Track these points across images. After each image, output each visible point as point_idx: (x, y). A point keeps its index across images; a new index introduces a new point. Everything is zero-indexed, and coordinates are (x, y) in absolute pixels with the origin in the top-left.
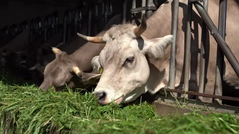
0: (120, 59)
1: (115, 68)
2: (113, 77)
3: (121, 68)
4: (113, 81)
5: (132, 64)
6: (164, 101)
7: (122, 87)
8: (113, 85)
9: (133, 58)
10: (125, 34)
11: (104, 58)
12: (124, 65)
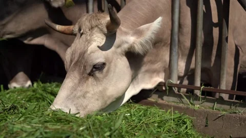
0: (85, 67)
1: (79, 78)
2: (75, 90)
3: (87, 79)
4: (74, 97)
5: (102, 72)
6: (163, 99)
7: (86, 106)
8: (75, 103)
9: (104, 64)
10: (96, 29)
11: (69, 59)
12: (91, 74)
